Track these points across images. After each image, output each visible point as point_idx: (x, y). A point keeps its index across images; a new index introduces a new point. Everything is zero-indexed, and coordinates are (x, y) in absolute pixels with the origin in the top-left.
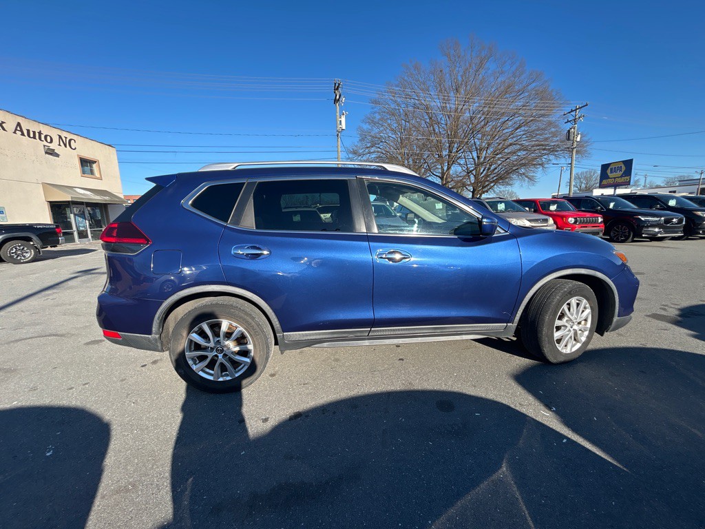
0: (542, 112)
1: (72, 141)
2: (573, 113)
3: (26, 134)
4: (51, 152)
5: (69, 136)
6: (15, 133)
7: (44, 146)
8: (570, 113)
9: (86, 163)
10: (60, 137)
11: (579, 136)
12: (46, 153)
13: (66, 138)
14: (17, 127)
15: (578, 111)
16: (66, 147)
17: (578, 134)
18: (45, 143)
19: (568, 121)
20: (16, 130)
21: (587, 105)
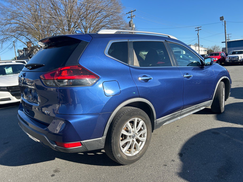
0: (116, 11)
2: (130, 13)
8: (129, 13)
11: (134, 25)
15: (132, 12)
17: (134, 24)
19: (129, 17)
21: (135, 10)
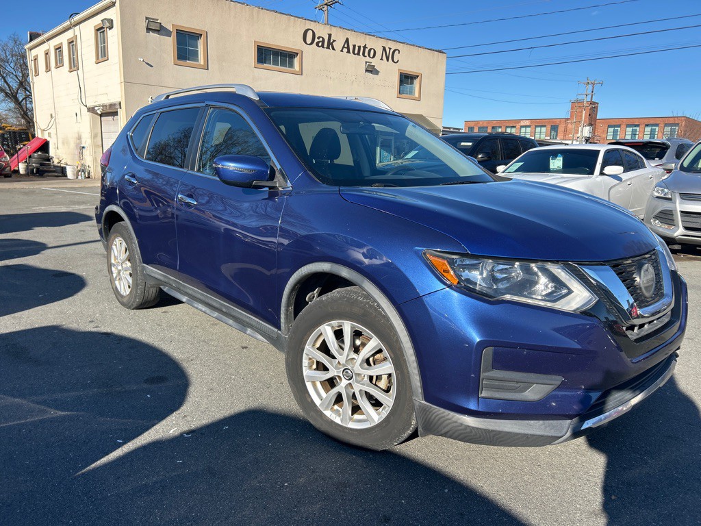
1: (397, 51)
3: (351, 51)
4: (371, 70)
5: (394, 46)
6: (342, 51)
7: (366, 62)
9: (406, 79)
10: (384, 49)
12: (367, 71)
13: (390, 49)
14: (344, 45)
16: (388, 60)
18: (368, 59)
20: (344, 47)
